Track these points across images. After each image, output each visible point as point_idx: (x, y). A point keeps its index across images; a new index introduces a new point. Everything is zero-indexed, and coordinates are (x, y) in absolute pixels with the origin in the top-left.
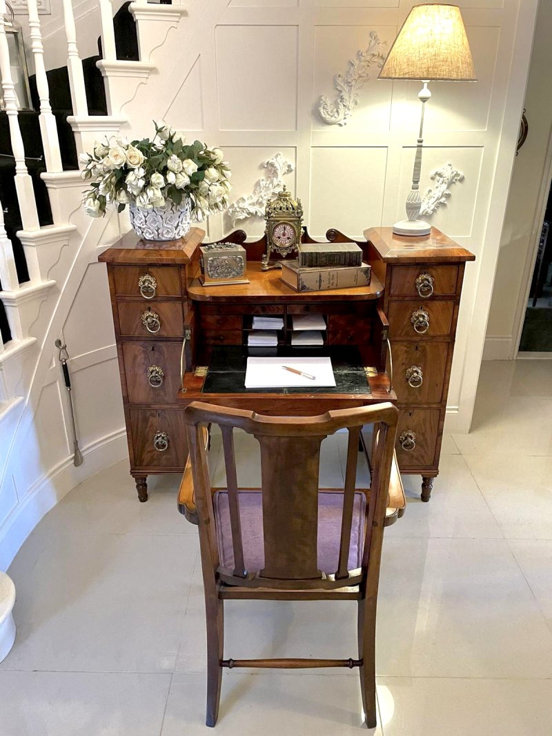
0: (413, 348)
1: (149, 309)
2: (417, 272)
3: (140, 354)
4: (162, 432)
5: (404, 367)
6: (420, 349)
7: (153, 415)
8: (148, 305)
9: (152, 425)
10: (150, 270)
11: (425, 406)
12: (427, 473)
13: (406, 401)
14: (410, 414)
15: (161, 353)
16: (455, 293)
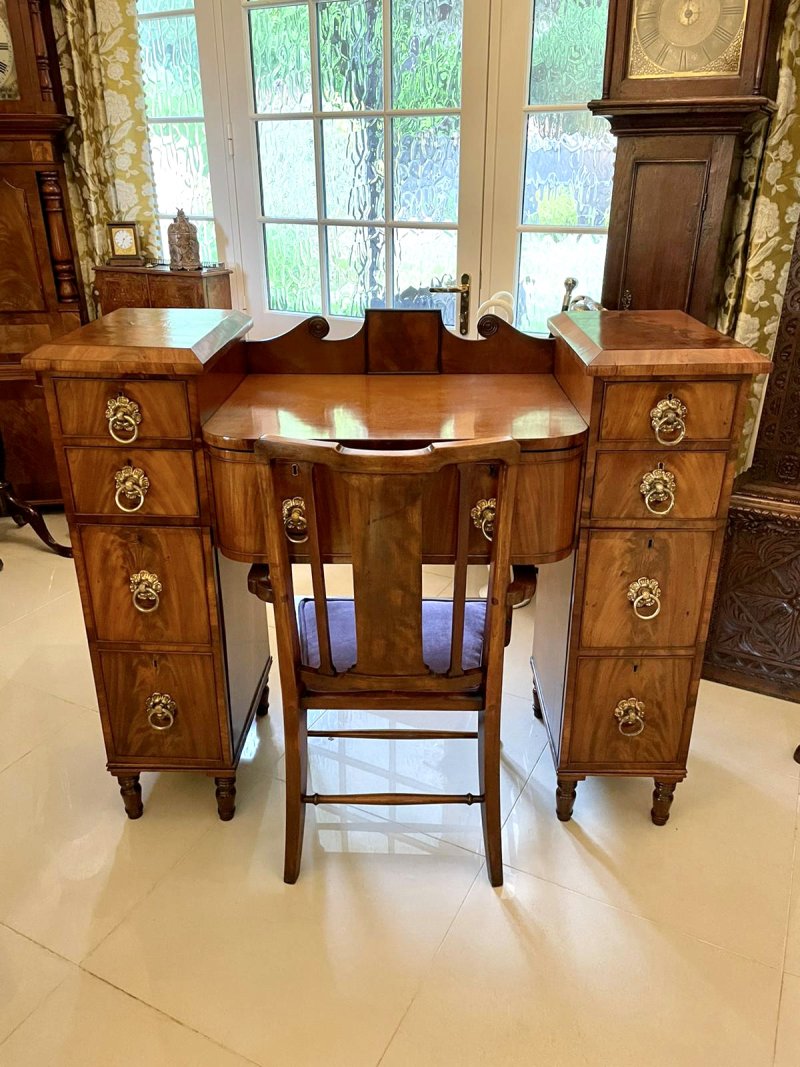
0: (643, 543)
1: (129, 463)
2: (654, 394)
3: (115, 550)
4: (162, 695)
5: (625, 581)
6: (655, 544)
7: (145, 665)
8: (126, 457)
9: (143, 682)
10: (128, 387)
11: (662, 652)
12: (665, 774)
13: (627, 644)
14: (635, 668)
15: (155, 546)
16: (729, 437)
